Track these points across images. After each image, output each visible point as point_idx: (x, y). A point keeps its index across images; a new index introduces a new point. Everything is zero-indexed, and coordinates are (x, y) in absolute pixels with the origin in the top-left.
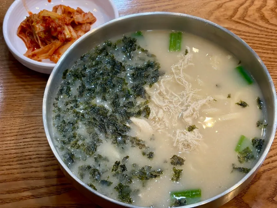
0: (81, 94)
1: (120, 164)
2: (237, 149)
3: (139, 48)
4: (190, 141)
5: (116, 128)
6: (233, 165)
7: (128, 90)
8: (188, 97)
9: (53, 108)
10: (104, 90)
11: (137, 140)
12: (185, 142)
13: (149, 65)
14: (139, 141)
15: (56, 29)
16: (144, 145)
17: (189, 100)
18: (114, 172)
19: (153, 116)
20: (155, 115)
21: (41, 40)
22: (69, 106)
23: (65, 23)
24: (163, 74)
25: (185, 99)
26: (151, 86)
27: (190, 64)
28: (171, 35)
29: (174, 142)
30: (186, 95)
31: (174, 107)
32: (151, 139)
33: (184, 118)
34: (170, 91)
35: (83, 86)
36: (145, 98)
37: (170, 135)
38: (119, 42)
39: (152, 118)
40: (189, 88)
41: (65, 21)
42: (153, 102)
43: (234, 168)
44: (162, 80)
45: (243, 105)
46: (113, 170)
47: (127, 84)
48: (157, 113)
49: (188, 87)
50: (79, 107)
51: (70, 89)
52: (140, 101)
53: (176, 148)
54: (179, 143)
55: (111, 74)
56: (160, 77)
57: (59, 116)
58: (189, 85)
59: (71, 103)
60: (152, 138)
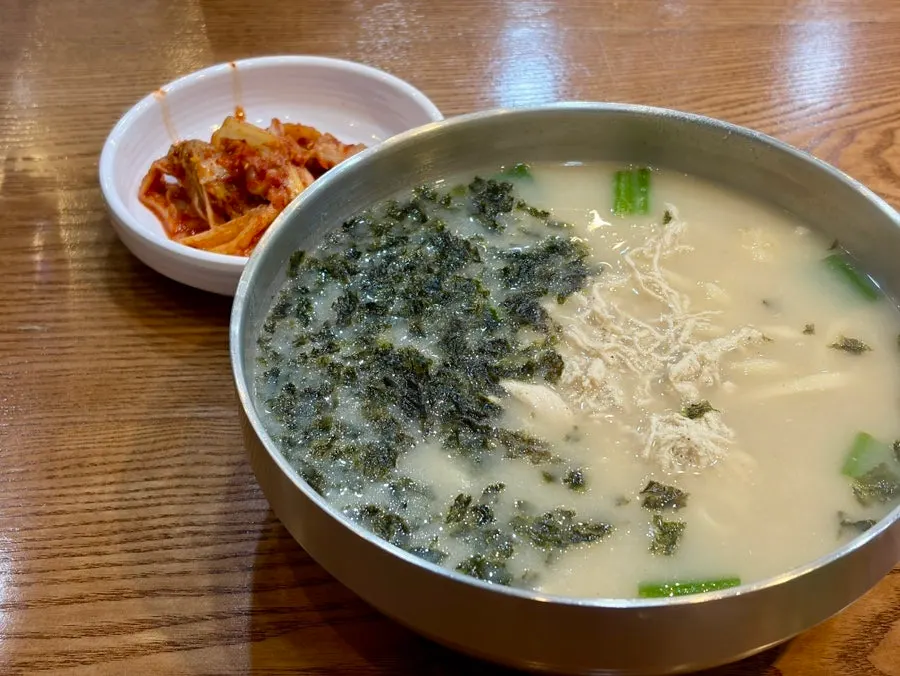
0: (345, 316)
1: (472, 505)
2: (848, 470)
3: (521, 206)
4: (696, 439)
5: (457, 405)
6: (840, 514)
7: (491, 310)
8: (681, 330)
9: (258, 351)
10: (416, 309)
11: (524, 441)
12: (679, 443)
13: (553, 249)
14: (530, 441)
15: (262, 175)
16: (545, 455)
17: (685, 335)
18: (453, 525)
19: (575, 373)
20: (578, 372)
21: (215, 208)
22: (307, 349)
23: (292, 157)
24: (598, 271)
25: (671, 332)
26: (561, 299)
27: (683, 247)
28: (618, 176)
29: (643, 447)
30: (675, 323)
31: (639, 355)
32: (568, 438)
33: (671, 379)
34: (624, 314)
35: (351, 298)
36: (546, 330)
37: (628, 427)
38: (459, 190)
39: (570, 380)
40: (681, 306)
41: (290, 154)
42: (572, 342)
43: (844, 524)
44: (596, 286)
45: (852, 347)
46: (449, 520)
47: (485, 295)
48: (585, 369)
49: (679, 305)
50: (338, 351)
51: (309, 304)
52: (527, 338)
53: (653, 462)
54: (659, 448)
55: (436, 270)
56: (589, 278)
57: (275, 373)
58: (682, 300)
59: (313, 341)
60: (573, 437)
